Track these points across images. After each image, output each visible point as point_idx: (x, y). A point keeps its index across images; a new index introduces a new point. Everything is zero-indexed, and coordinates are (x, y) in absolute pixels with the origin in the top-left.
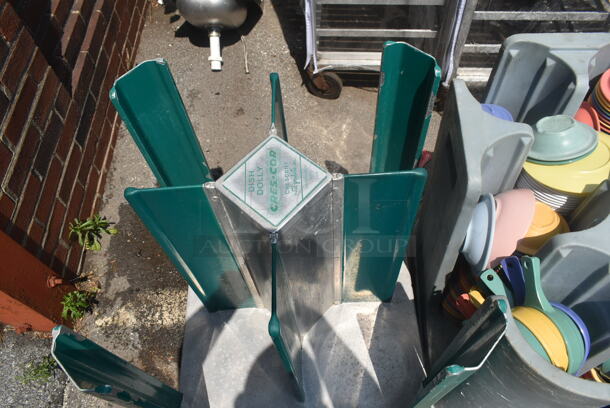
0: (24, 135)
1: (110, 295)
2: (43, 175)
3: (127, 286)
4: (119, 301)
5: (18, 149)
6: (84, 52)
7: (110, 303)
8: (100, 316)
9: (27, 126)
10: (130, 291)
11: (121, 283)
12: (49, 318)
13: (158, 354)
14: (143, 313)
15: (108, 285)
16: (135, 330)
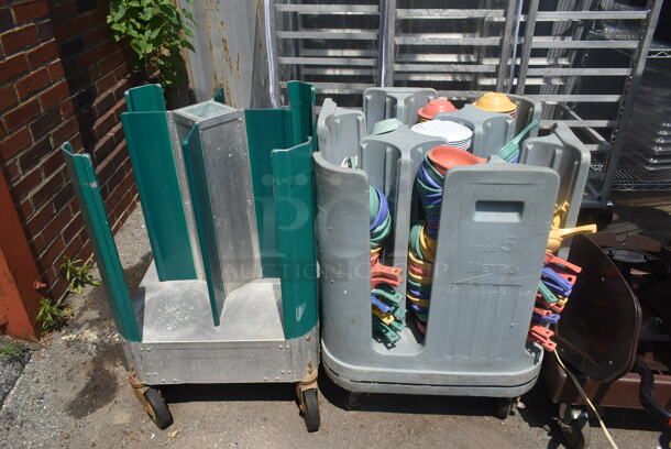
0: (53, 175)
1: (80, 321)
2: (58, 210)
3: (98, 316)
4: (87, 325)
5: (47, 180)
6: (110, 158)
7: (79, 327)
8: (67, 334)
9: (57, 171)
10: (98, 320)
11: (93, 314)
12: (26, 309)
13: (110, 360)
14: (104, 334)
15: (80, 314)
16: (93, 344)
